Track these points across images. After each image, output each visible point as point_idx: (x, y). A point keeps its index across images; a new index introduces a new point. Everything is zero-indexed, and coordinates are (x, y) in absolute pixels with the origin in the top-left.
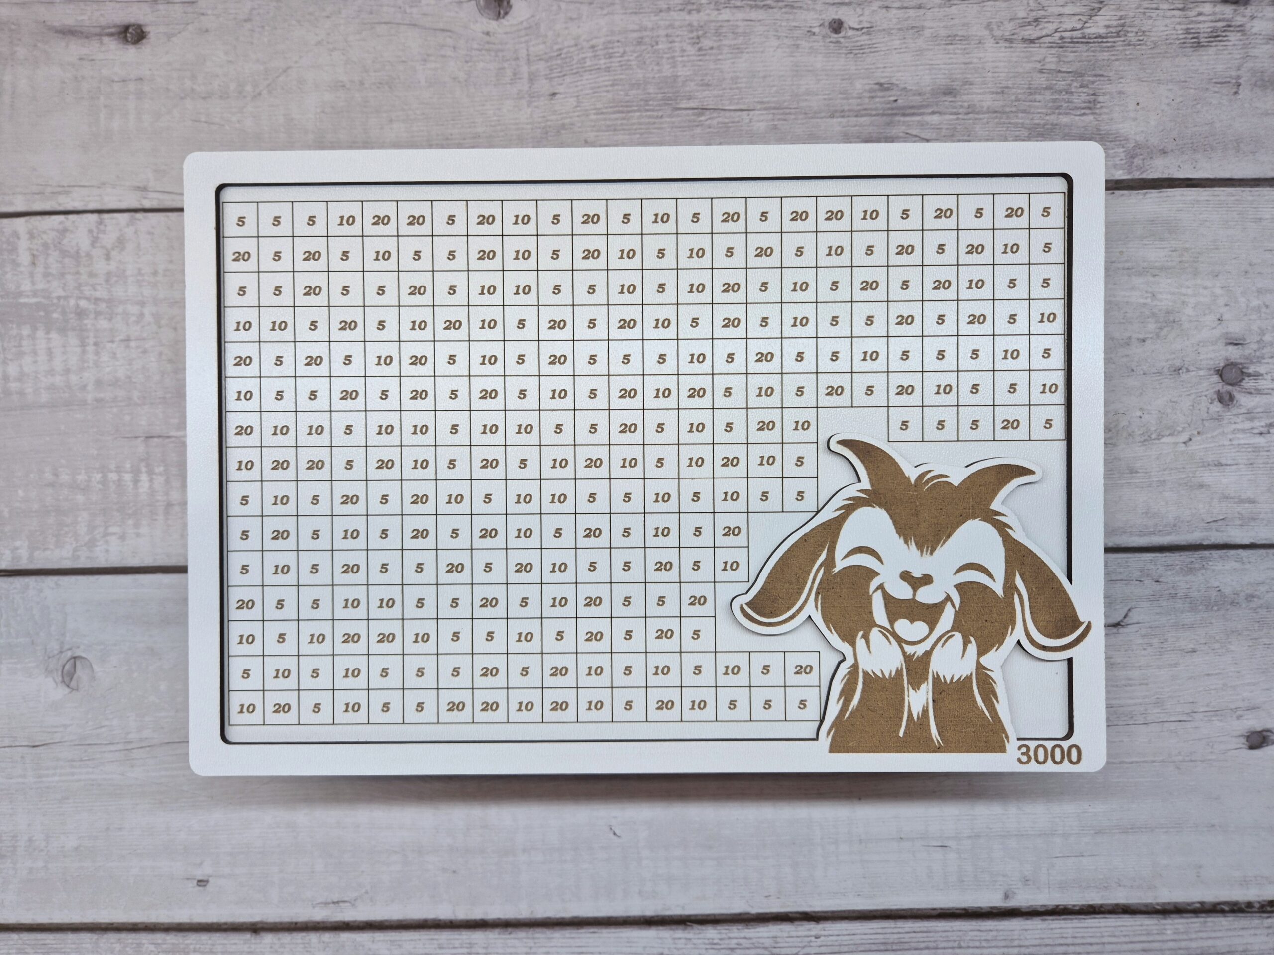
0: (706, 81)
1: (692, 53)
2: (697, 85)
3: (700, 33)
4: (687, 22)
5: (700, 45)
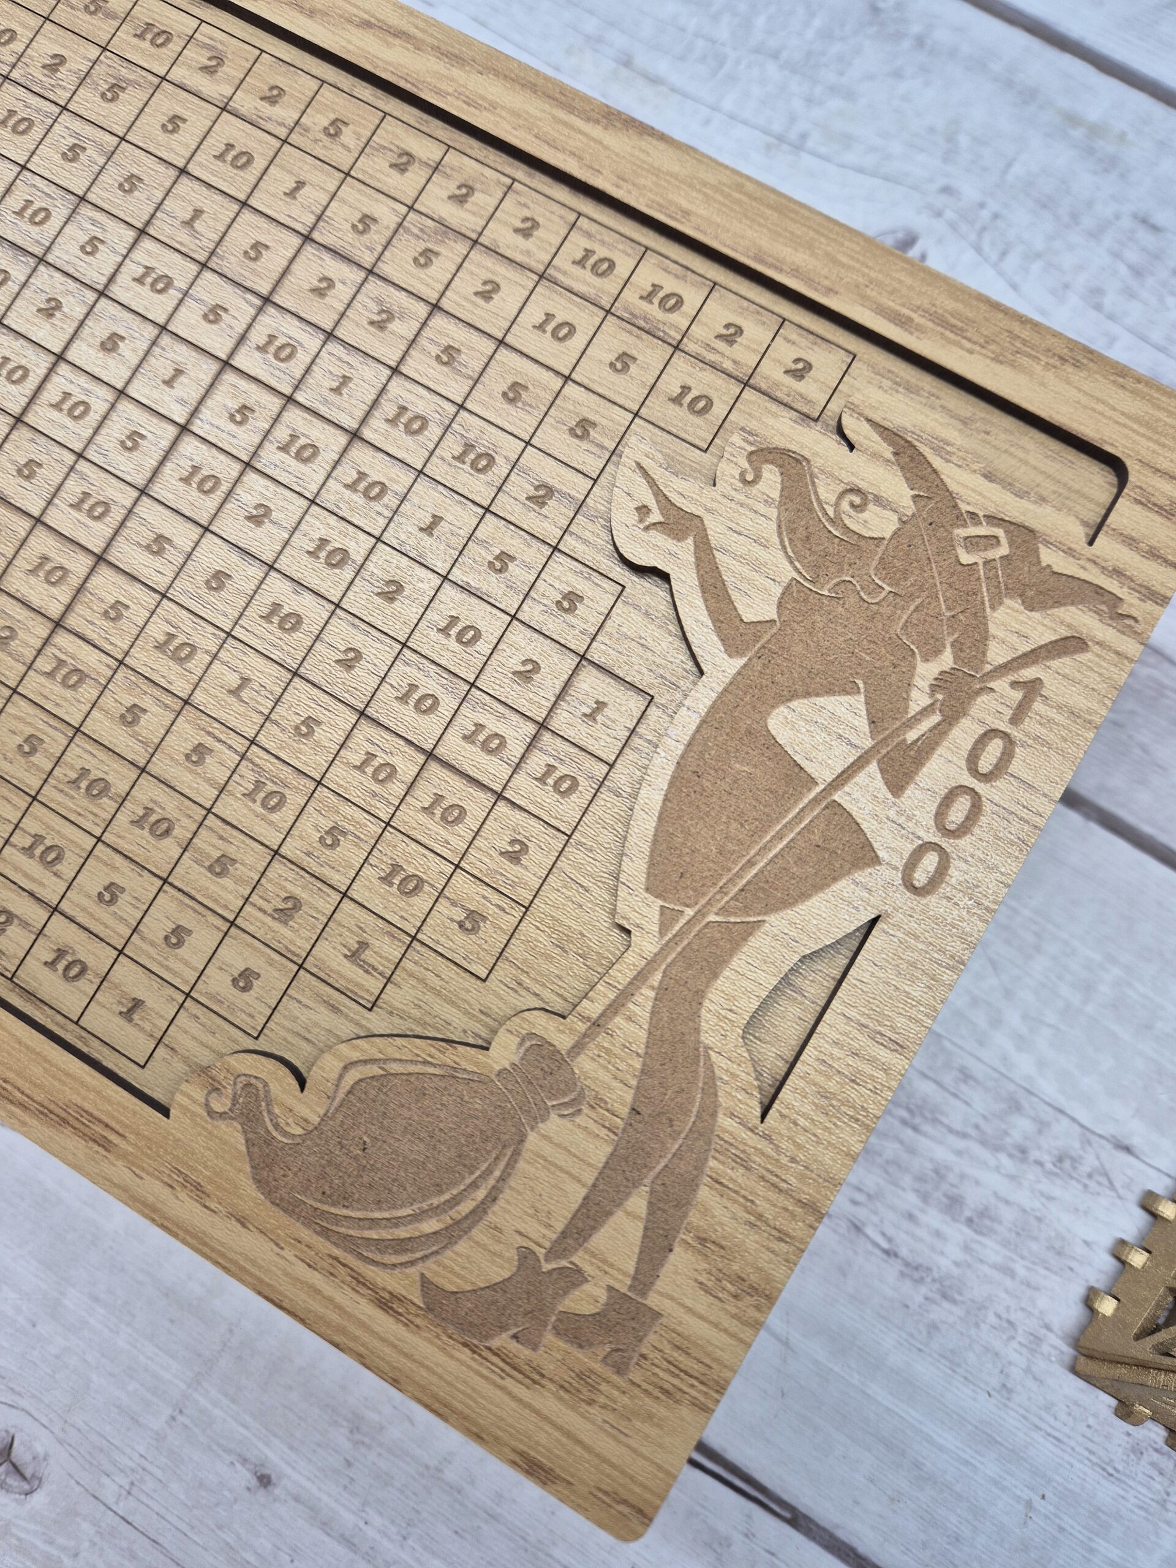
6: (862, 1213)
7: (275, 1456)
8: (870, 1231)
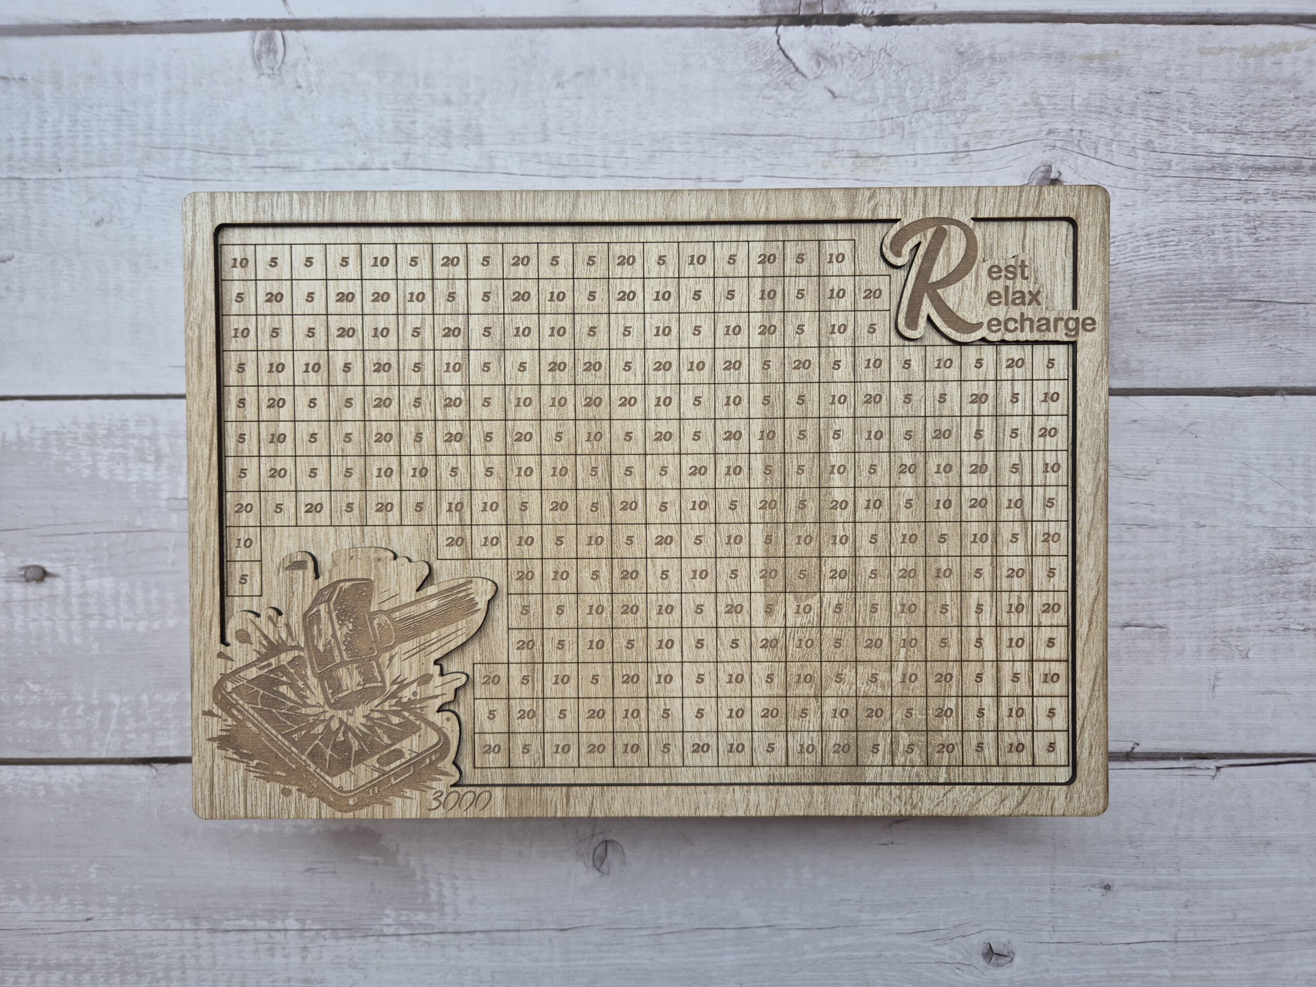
0: (1262, 273)
1: (1248, 243)
2: (1253, 276)
3: (1257, 223)
4: (1243, 212)
5: (1255, 236)
6: (1285, 621)
7: (1105, 875)
8: (1292, 626)
